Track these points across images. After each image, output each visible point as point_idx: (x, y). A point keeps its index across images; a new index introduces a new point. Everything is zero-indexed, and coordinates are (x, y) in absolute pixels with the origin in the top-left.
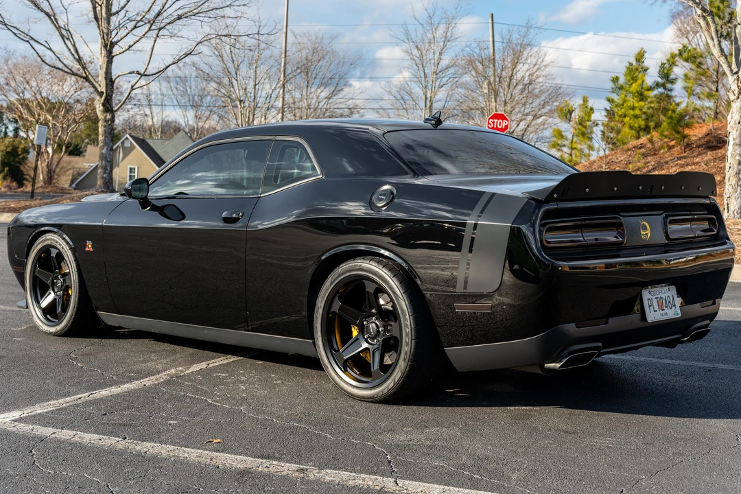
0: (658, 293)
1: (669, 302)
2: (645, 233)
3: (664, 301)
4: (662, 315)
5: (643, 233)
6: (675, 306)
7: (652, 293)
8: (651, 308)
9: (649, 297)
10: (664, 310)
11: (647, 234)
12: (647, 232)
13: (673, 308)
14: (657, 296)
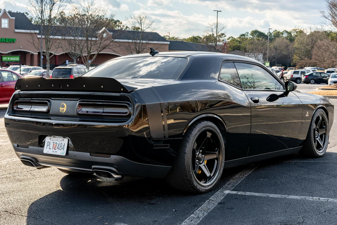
0: (55, 140)
1: (61, 146)
2: (62, 109)
3: (57, 145)
4: (53, 152)
5: (61, 109)
6: (64, 149)
7: (52, 139)
8: (48, 147)
9: (49, 141)
10: (56, 149)
11: (64, 110)
12: (64, 109)
13: (62, 150)
14: (54, 142)
